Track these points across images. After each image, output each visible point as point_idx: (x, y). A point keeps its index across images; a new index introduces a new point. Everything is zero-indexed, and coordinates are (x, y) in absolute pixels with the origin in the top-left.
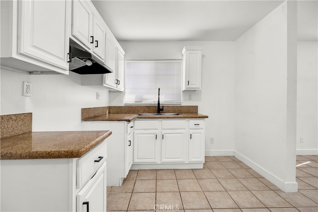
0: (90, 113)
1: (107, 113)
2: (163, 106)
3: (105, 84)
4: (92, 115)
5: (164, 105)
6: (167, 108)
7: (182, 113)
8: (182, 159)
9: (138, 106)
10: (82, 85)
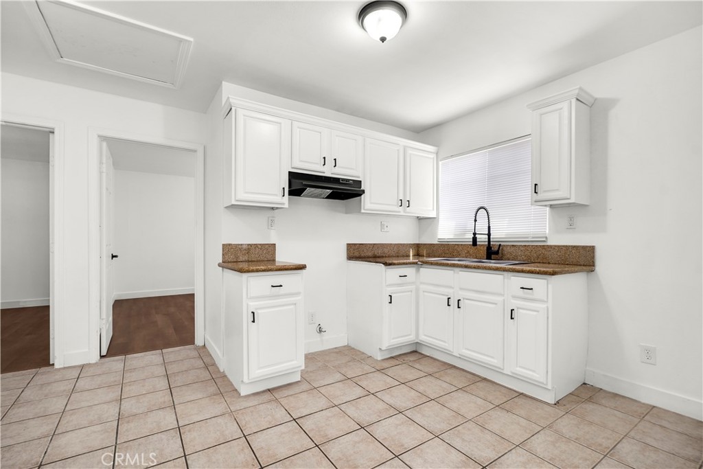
0: (363, 251)
1: (411, 255)
2: (500, 245)
3: (364, 209)
4: (370, 254)
5: (502, 244)
6: (513, 249)
7: (549, 263)
8: (495, 361)
9: (458, 245)
10: (346, 213)
